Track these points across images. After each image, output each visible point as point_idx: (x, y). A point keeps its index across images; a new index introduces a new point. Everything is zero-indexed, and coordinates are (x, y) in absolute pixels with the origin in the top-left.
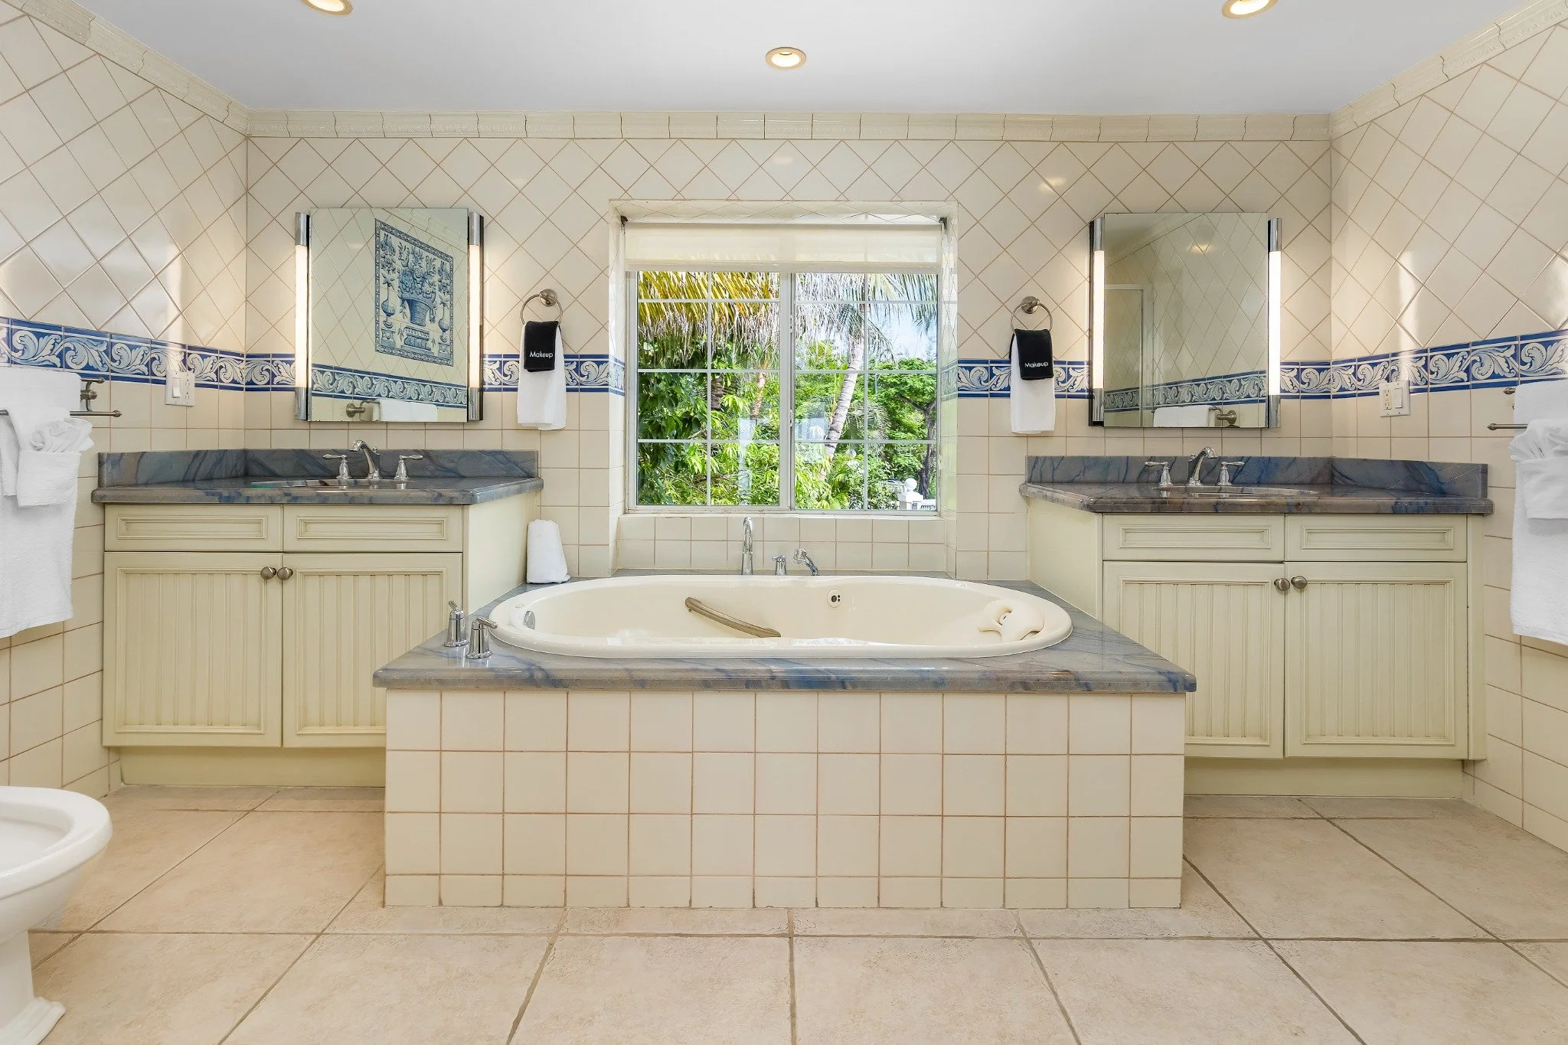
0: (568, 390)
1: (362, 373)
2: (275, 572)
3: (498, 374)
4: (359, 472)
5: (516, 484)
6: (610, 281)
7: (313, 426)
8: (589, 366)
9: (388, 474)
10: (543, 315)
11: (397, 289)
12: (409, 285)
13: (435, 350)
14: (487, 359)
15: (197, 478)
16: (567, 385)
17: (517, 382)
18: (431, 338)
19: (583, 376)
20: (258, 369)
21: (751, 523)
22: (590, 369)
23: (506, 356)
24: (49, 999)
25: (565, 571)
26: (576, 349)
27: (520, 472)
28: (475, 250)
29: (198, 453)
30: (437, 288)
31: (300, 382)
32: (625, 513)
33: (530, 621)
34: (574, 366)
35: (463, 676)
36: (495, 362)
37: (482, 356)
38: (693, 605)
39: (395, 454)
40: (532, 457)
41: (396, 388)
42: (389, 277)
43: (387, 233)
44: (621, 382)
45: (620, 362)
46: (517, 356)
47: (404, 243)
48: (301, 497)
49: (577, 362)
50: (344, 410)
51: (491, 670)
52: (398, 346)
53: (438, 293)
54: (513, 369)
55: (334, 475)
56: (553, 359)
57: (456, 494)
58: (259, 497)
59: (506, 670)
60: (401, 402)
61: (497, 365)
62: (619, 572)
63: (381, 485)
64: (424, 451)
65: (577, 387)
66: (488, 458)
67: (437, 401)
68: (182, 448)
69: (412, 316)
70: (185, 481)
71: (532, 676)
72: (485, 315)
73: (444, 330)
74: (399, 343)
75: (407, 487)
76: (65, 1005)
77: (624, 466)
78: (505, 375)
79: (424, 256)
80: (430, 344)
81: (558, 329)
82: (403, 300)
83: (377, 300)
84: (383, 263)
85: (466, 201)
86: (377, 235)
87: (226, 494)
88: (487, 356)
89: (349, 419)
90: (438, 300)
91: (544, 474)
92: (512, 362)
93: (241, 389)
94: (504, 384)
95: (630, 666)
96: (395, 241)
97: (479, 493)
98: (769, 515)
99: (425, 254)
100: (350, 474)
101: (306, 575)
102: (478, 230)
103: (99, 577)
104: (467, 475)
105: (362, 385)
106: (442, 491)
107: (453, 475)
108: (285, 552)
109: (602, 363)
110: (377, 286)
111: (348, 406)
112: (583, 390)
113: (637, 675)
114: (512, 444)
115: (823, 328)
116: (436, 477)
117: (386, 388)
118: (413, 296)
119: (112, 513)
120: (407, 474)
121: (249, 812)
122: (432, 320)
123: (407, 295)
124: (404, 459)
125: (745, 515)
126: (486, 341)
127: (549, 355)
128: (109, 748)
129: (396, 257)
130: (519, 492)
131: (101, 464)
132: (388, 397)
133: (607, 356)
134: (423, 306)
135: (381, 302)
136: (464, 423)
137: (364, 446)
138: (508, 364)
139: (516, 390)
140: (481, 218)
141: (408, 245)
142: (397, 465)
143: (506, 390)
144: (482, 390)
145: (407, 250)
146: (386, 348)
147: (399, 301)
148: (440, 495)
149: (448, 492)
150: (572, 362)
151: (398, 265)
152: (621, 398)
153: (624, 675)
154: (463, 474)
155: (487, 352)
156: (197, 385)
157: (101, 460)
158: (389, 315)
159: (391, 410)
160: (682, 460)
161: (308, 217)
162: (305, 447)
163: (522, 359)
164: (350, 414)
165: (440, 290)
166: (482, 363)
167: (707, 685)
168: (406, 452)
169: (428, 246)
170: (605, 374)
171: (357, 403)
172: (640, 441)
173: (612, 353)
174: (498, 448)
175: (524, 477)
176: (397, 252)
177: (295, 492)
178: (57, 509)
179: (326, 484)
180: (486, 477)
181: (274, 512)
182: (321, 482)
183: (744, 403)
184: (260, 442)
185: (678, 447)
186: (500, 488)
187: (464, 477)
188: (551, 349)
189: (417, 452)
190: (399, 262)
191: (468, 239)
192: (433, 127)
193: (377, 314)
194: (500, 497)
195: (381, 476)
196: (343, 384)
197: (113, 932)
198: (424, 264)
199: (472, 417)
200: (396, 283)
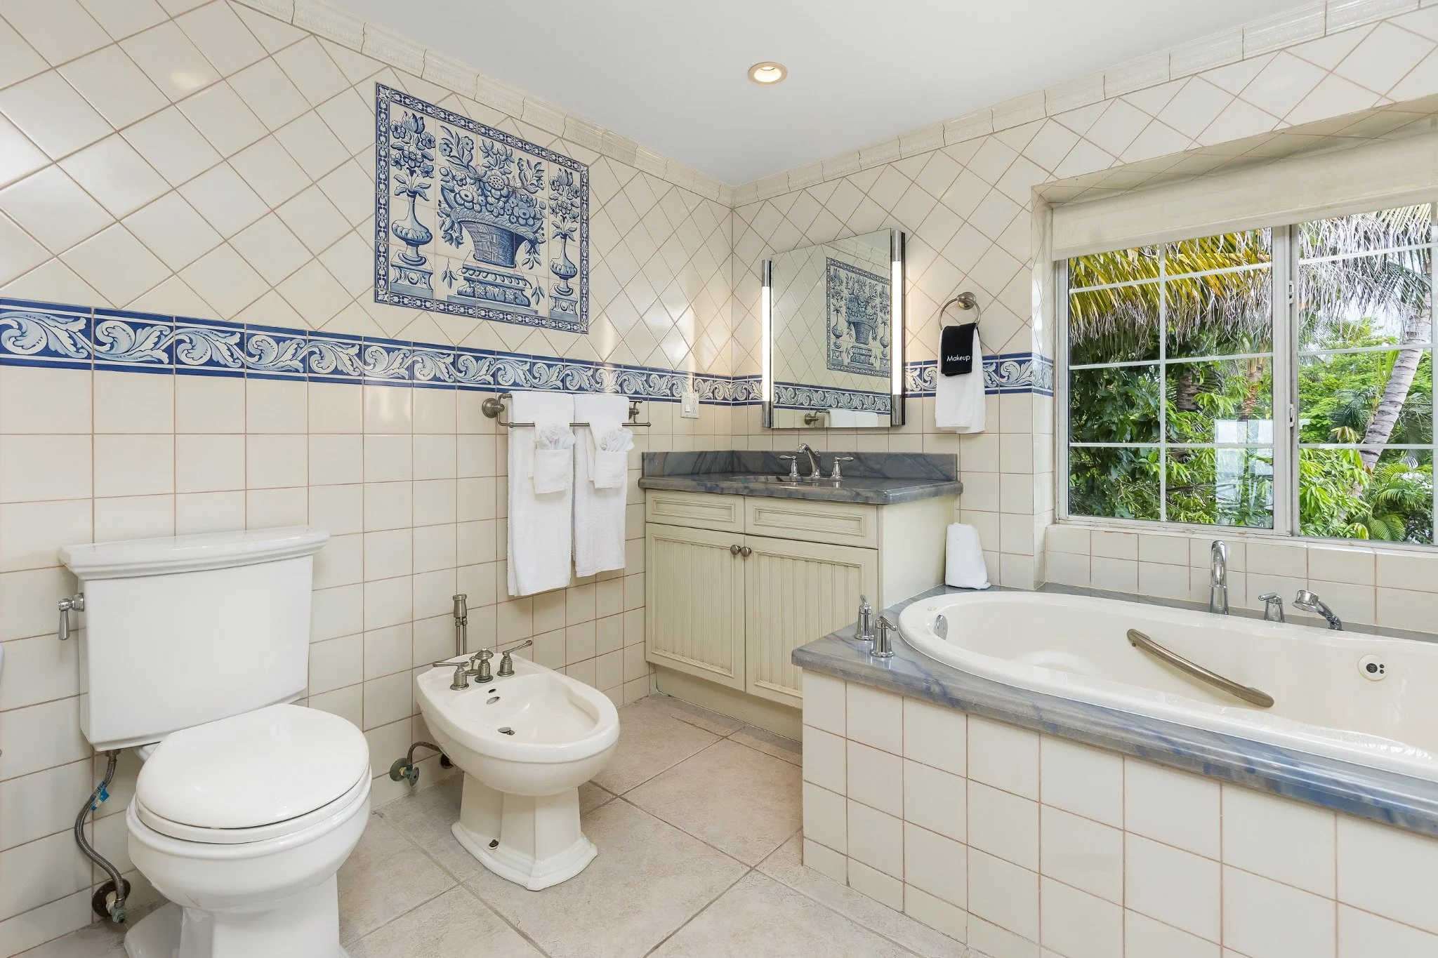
0: (987, 393)
1: (816, 388)
2: (740, 550)
3: (919, 381)
4: (805, 471)
5: (931, 486)
6: (1033, 275)
7: (775, 433)
8: (1010, 366)
9: (827, 473)
10: (960, 318)
11: (844, 314)
12: (855, 309)
13: (877, 365)
14: (909, 367)
15: (701, 472)
16: (986, 387)
17: (934, 388)
18: (873, 354)
19: (1002, 377)
20: (740, 388)
21: (1223, 548)
22: (1011, 369)
23: (926, 363)
24: (591, 841)
25: (985, 578)
26: (996, 348)
27: (939, 475)
28: (897, 265)
29: (702, 452)
30: (878, 309)
31: (766, 398)
32: (1054, 522)
33: (941, 627)
34: (994, 367)
35: (864, 672)
36: (916, 369)
37: (904, 364)
38: (1137, 640)
39: (832, 456)
40: (952, 460)
41: (844, 399)
42: (838, 305)
43: (836, 268)
44: (1048, 382)
45: (1046, 360)
46: (935, 362)
47: (850, 274)
48: (756, 490)
49: (997, 363)
50: (804, 418)
51: (891, 672)
52: (846, 363)
53: (880, 314)
54: (933, 374)
55: (788, 472)
56: (970, 361)
57: (872, 494)
58: (729, 489)
59: (904, 676)
60: (849, 411)
61: (918, 372)
62: (1043, 587)
63: (821, 484)
64: (855, 453)
65: (997, 389)
66: (909, 461)
67: (879, 409)
68: (692, 450)
69: (857, 337)
70: (693, 474)
71: (929, 688)
72: (906, 326)
73: (885, 347)
74: (846, 361)
75: (841, 485)
76: (598, 850)
77: (1053, 472)
78: (925, 381)
79: (867, 283)
80: (872, 360)
81: (975, 331)
82: (849, 323)
83: (828, 326)
84: (832, 294)
85: (891, 222)
86: (828, 270)
87: (709, 484)
88: (909, 364)
89: (807, 426)
90: (880, 320)
91: (964, 478)
92: (931, 368)
93: (729, 404)
94: (925, 390)
95: (1039, 704)
96: (843, 274)
97: (893, 493)
98: (1254, 538)
99: (868, 281)
100: (798, 472)
101: (761, 554)
102: (901, 247)
103: (642, 540)
104: (890, 476)
105: (817, 398)
106: (860, 490)
107: (880, 476)
108: (747, 534)
109: (1024, 362)
110: (829, 313)
111: (806, 416)
112: (1003, 392)
113: (1046, 716)
114: (933, 447)
115: (1355, 300)
116: (865, 477)
117: (835, 400)
118: (858, 319)
119: (651, 496)
120: (841, 473)
121: (724, 737)
122: (875, 339)
123: (853, 319)
124: (838, 460)
125: (1215, 538)
126: (908, 349)
127: (967, 358)
128: (649, 663)
129: (843, 287)
130: (936, 494)
131: (643, 460)
132: (837, 407)
133: (1029, 355)
134: (867, 327)
135: (832, 327)
136: (888, 428)
137: (807, 449)
138: (927, 370)
139: (934, 395)
140: (903, 235)
141: (853, 275)
142: (833, 466)
143: (926, 395)
144: (904, 396)
145: (852, 279)
146: (835, 365)
147: (846, 324)
148: (858, 494)
149: (866, 493)
150: (992, 364)
151: (846, 293)
152: (1049, 398)
153: (1032, 713)
154: (888, 475)
155: (908, 360)
156: (700, 402)
157: (644, 457)
158: (838, 337)
159: (840, 417)
160: (1140, 468)
161: (770, 262)
162: (769, 449)
163: (939, 365)
164: (807, 422)
165: (881, 311)
166: (904, 371)
167: (1144, 754)
168: (842, 454)
169: (871, 274)
170: (1028, 373)
171: (812, 413)
172: (1072, 444)
173: (1036, 350)
174: (919, 451)
175: (943, 480)
176: (845, 282)
177: (752, 485)
178: (617, 491)
179: (781, 480)
180: (905, 479)
181: (738, 502)
182: (777, 478)
183: (1225, 401)
184: (740, 445)
185: (1136, 452)
186: (915, 490)
187: (888, 478)
188: (969, 352)
189: (850, 454)
190: (846, 291)
191: (891, 256)
192: (861, 161)
193: (828, 338)
194: (914, 498)
195: (822, 475)
196: (802, 397)
197: (633, 804)
198: (867, 290)
199: (898, 421)
200: (844, 310)
